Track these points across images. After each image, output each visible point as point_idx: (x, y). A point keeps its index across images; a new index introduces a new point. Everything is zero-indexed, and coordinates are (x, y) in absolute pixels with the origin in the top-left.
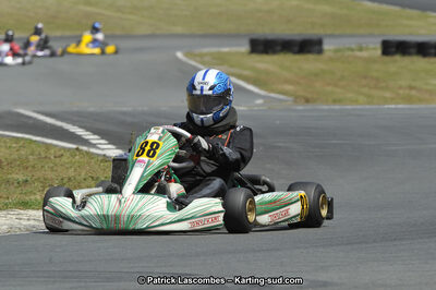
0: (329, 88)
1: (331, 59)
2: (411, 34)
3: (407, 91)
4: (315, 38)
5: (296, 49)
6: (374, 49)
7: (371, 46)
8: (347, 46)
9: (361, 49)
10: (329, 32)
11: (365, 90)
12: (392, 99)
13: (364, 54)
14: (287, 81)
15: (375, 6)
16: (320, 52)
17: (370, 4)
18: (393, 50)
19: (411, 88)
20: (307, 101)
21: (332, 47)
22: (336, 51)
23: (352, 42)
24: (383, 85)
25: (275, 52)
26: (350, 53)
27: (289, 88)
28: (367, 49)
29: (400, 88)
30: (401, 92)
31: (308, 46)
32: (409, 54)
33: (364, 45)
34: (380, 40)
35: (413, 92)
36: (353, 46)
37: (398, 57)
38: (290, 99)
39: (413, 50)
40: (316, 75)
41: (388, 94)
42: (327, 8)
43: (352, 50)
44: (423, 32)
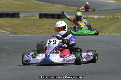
0: (22, 29)
1: (22, 20)
2: (49, 11)
3: (48, 30)
4: (17, 12)
5: (11, 16)
6: (37, 16)
7: (36, 15)
8: (28, 15)
9: (32, 16)
10: (22, 11)
11: (34, 30)
12: (43, 32)
13: (34, 18)
14: (8, 27)
15: (37, 2)
16: (19, 17)
17: (35, 1)
18: (43, 16)
19: (49, 29)
20: (15, 33)
21: (23, 16)
22: (24, 17)
23: (29, 14)
24: (40, 28)
25: (3, 17)
26: (29, 18)
27: (9, 29)
28: (34, 16)
29: (45, 29)
30: (46, 30)
31: (14, 15)
32: (48, 18)
33: (33, 15)
34: (38, 13)
35: (50, 30)
36: (30, 15)
37: (44, 19)
38: (9, 33)
39: (50, 17)
40: (18, 25)
41: (41, 31)
42: (21, 3)
43: (29, 17)
44: (53, 10)
